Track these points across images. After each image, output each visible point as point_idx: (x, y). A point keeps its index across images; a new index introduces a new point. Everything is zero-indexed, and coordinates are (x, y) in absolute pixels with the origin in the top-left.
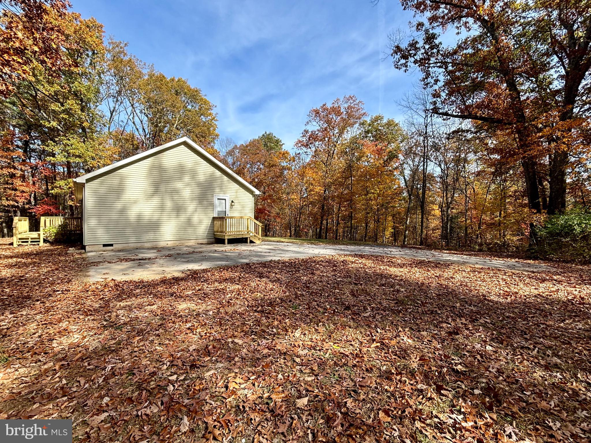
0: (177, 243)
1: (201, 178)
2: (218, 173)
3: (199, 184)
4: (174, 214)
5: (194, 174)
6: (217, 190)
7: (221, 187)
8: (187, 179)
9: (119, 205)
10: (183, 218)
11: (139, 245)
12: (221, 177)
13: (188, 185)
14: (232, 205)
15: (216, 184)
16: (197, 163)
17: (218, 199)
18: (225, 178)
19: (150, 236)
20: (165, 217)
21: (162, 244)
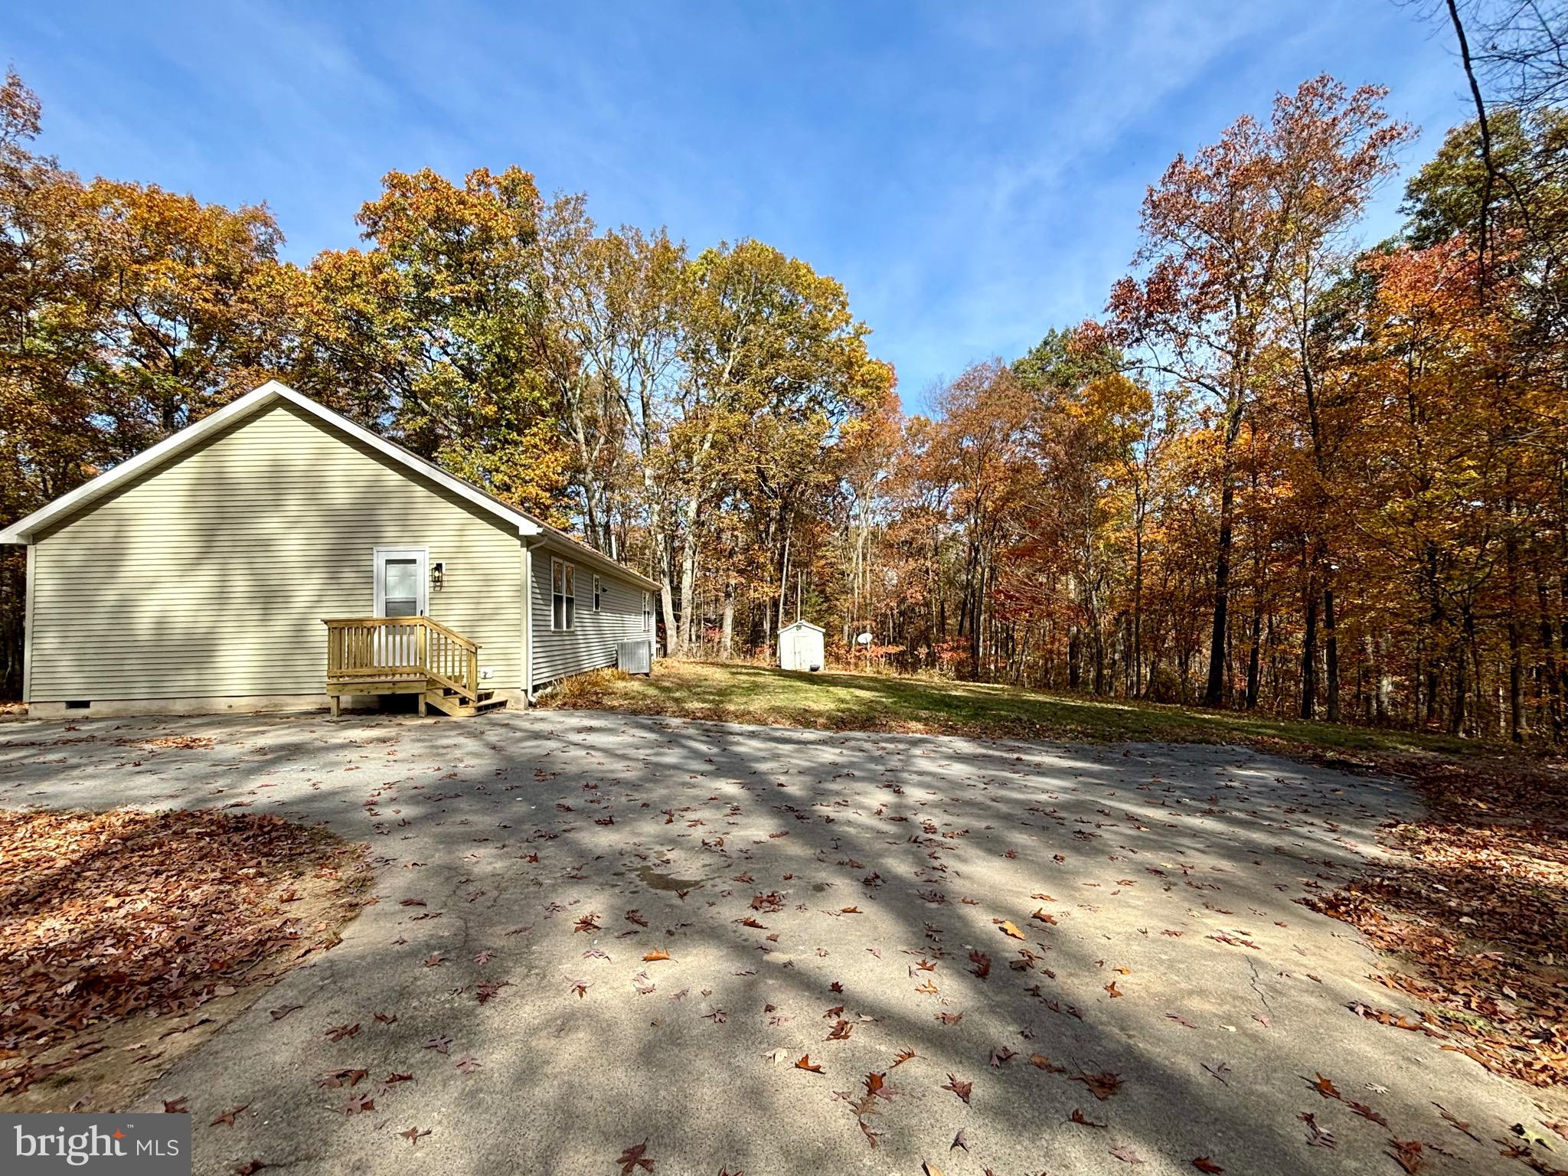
0: (264, 701)
2: (393, 478)
6: (391, 531)
7: (404, 520)
10: (281, 625)
12: (401, 490)
14: (437, 581)
15: (384, 514)
17: (389, 562)
20: (228, 627)
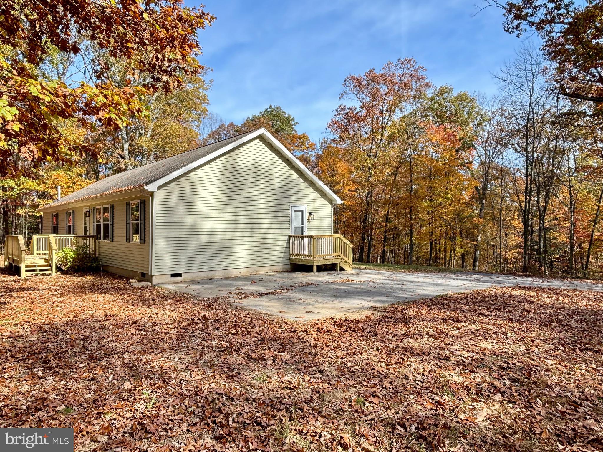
0: (251, 270)
1: (278, 182)
3: (275, 191)
4: (247, 232)
5: (269, 177)
6: (294, 199)
7: (297, 194)
8: (262, 184)
9: (188, 221)
10: (257, 237)
11: (210, 274)
13: (263, 192)
14: (309, 219)
15: (292, 191)
16: (272, 163)
17: (295, 211)
18: (302, 182)
19: (222, 262)
21: (235, 273)
